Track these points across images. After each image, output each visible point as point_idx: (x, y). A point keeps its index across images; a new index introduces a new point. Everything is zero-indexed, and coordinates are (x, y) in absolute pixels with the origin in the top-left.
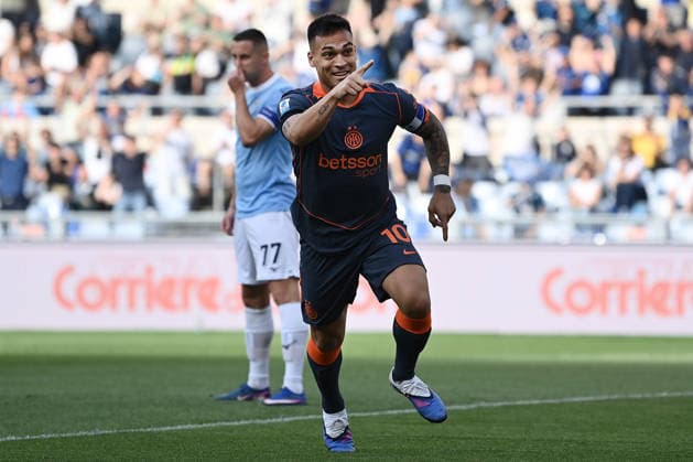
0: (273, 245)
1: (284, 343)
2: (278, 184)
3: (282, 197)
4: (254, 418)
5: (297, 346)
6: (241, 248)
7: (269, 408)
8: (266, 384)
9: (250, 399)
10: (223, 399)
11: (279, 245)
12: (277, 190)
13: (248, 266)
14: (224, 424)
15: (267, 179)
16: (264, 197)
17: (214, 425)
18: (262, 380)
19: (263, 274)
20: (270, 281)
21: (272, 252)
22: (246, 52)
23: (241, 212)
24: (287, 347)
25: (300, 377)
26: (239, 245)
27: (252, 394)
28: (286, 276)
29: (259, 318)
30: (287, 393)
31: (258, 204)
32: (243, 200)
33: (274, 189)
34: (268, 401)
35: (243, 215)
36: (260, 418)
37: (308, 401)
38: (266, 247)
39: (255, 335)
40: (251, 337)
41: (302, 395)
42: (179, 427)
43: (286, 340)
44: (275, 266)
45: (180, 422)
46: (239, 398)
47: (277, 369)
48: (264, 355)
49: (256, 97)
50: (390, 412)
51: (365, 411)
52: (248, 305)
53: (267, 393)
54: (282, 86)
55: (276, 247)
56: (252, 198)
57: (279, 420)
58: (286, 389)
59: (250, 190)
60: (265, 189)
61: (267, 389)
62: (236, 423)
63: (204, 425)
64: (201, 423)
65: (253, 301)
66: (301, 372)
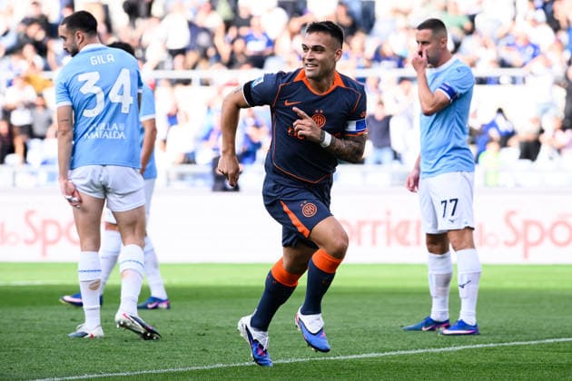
0: (451, 201)
1: (460, 283)
2: (456, 148)
3: (459, 160)
4: (429, 347)
5: (471, 286)
6: (425, 203)
7: (446, 338)
8: (447, 317)
9: (432, 329)
10: (410, 329)
11: (456, 200)
12: (455, 154)
13: (431, 218)
14: (403, 352)
15: (447, 145)
16: (444, 160)
17: (394, 353)
18: (444, 313)
19: (444, 225)
20: (449, 231)
21: (450, 206)
22: (426, 39)
23: (424, 173)
24: (463, 287)
25: (474, 312)
26: (424, 200)
27: (434, 325)
28: (462, 227)
29: (440, 262)
30: (462, 325)
31: (438, 167)
32: (426, 163)
33: (452, 153)
34: (447, 332)
35: (425, 175)
36: (434, 347)
37: (480, 332)
38: (446, 202)
39: (436, 275)
40: (434, 278)
41: (475, 326)
42: (364, 356)
43: (462, 279)
44: (453, 218)
45: (365, 351)
46: (424, 329)
47: (455, 304)
48: (444, 293)
49: (436, 76)
50: (548, 341)
51: (527, 341)
52: (431, 251)
53: (446, 324)
54: (458, 66)
55: (454, 202)
56: (434, 162)
57: (451, 349)
58: (462, 322)
59: (432, 154)
60: (444, 153)
61: (447, 321)
62: (413, 352)
63: (386, 353)
64: (383, 352)
65: (435, 247)
66: (474, 307)
